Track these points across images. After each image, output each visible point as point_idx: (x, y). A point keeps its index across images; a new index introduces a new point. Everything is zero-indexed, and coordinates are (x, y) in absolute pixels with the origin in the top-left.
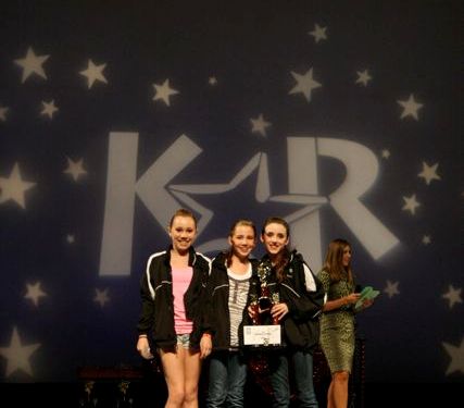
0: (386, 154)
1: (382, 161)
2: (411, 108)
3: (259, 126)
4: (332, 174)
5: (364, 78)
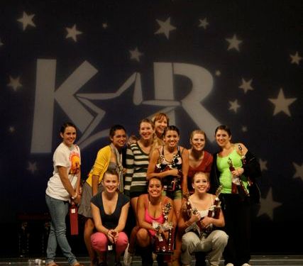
0: (218, 73)
1: (215, 77)
2: (234, 43)
4: (183, 87)
5: (204, 23)
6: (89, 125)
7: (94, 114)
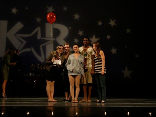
0: (70, 28)
2: (77, 17)
3: (39, 20)
5: (65, 9)
6: (20, 46)
7: (22, 42)
